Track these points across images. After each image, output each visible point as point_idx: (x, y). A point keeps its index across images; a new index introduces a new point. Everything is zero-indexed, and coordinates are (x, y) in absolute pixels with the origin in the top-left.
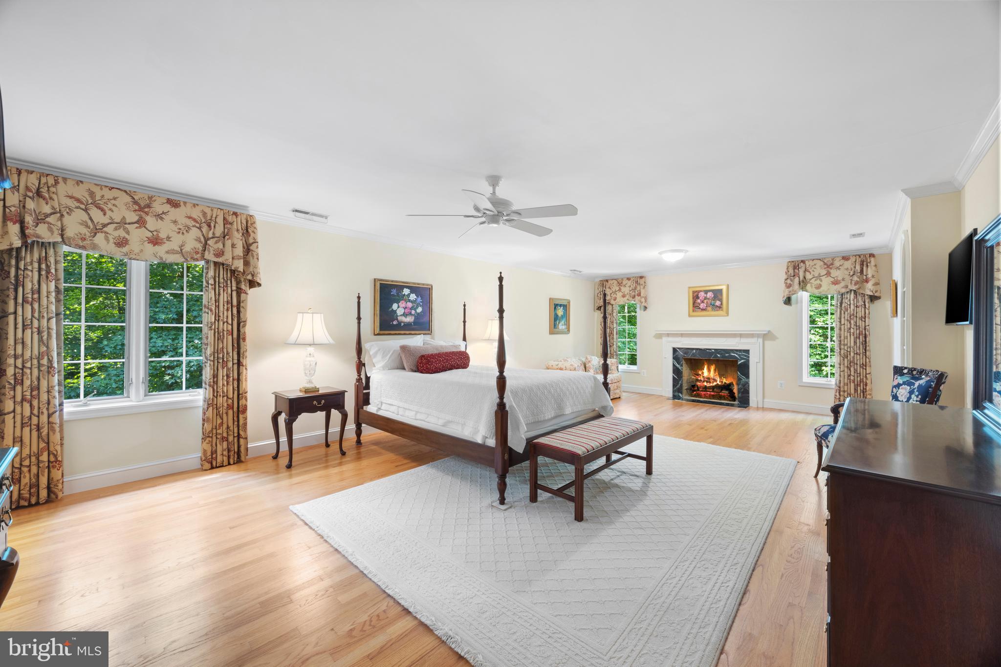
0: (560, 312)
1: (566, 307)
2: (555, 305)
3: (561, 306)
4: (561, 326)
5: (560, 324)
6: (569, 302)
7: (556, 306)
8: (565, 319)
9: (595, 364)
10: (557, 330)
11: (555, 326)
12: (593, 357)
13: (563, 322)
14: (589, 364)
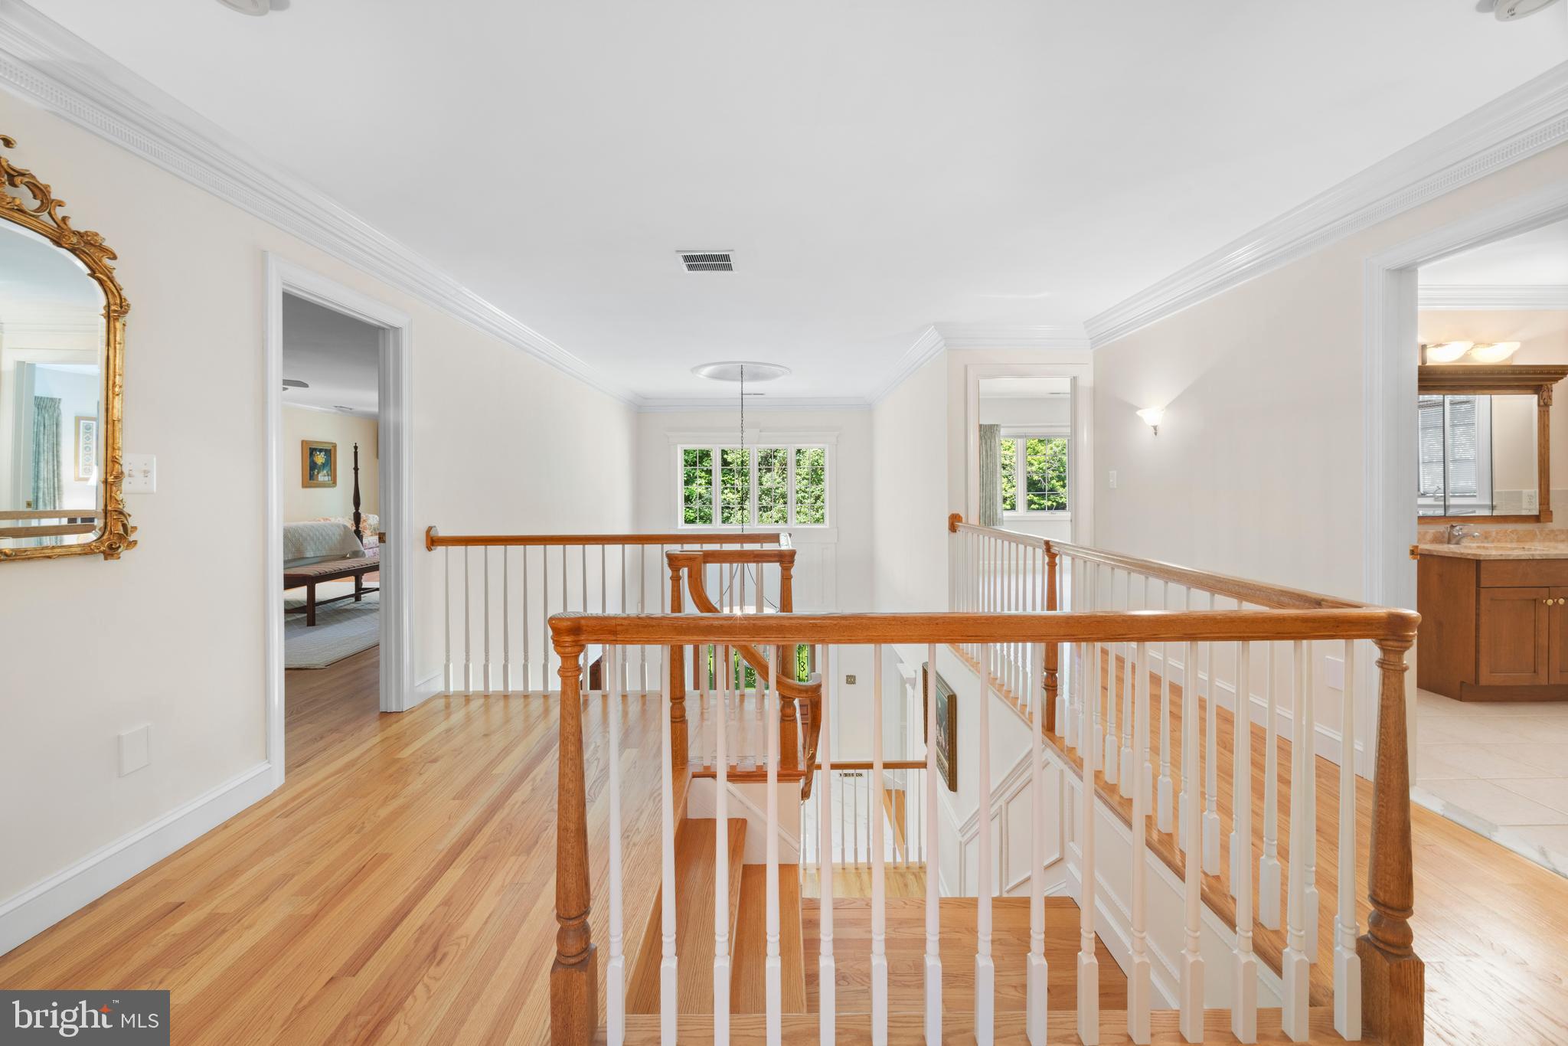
0: (320, 459)
1: (330, 452)
2: (311, 450)
3: (321, 451)
4: (322, 477)
5: (320, 475)
6: (335, 446)
7: (313, 451)
8: (328, 468)
9: (372, 524)
10: (315, 482)
11: (311, 477)
12: (371, 516)
13: (325, 472)
14: (365, 524)
